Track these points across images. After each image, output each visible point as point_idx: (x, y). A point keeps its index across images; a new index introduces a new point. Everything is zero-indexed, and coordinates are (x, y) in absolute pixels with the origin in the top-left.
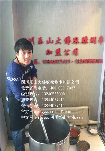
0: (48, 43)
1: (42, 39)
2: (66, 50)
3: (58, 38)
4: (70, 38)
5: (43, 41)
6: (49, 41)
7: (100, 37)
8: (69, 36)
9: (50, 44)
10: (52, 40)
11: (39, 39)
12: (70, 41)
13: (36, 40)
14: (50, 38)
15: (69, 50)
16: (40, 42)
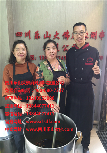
0: (45, 38)
1: (39, 33)
2: (64, 45)
3: (56, 32)
4: (69, 32)
7: (101, 32)
8: (68, 31)
12: (69, 36)
13: (33, 35)
14: (47, 32)
15: (67, 46)
16: (37, 36)
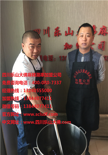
0: (67, 34)
1: (60, 29)
5: (60, 32)
6: (68, 33)
9: (69, 36)
10: (72, 31)
11: (55, 29)
12: (95, 32)
